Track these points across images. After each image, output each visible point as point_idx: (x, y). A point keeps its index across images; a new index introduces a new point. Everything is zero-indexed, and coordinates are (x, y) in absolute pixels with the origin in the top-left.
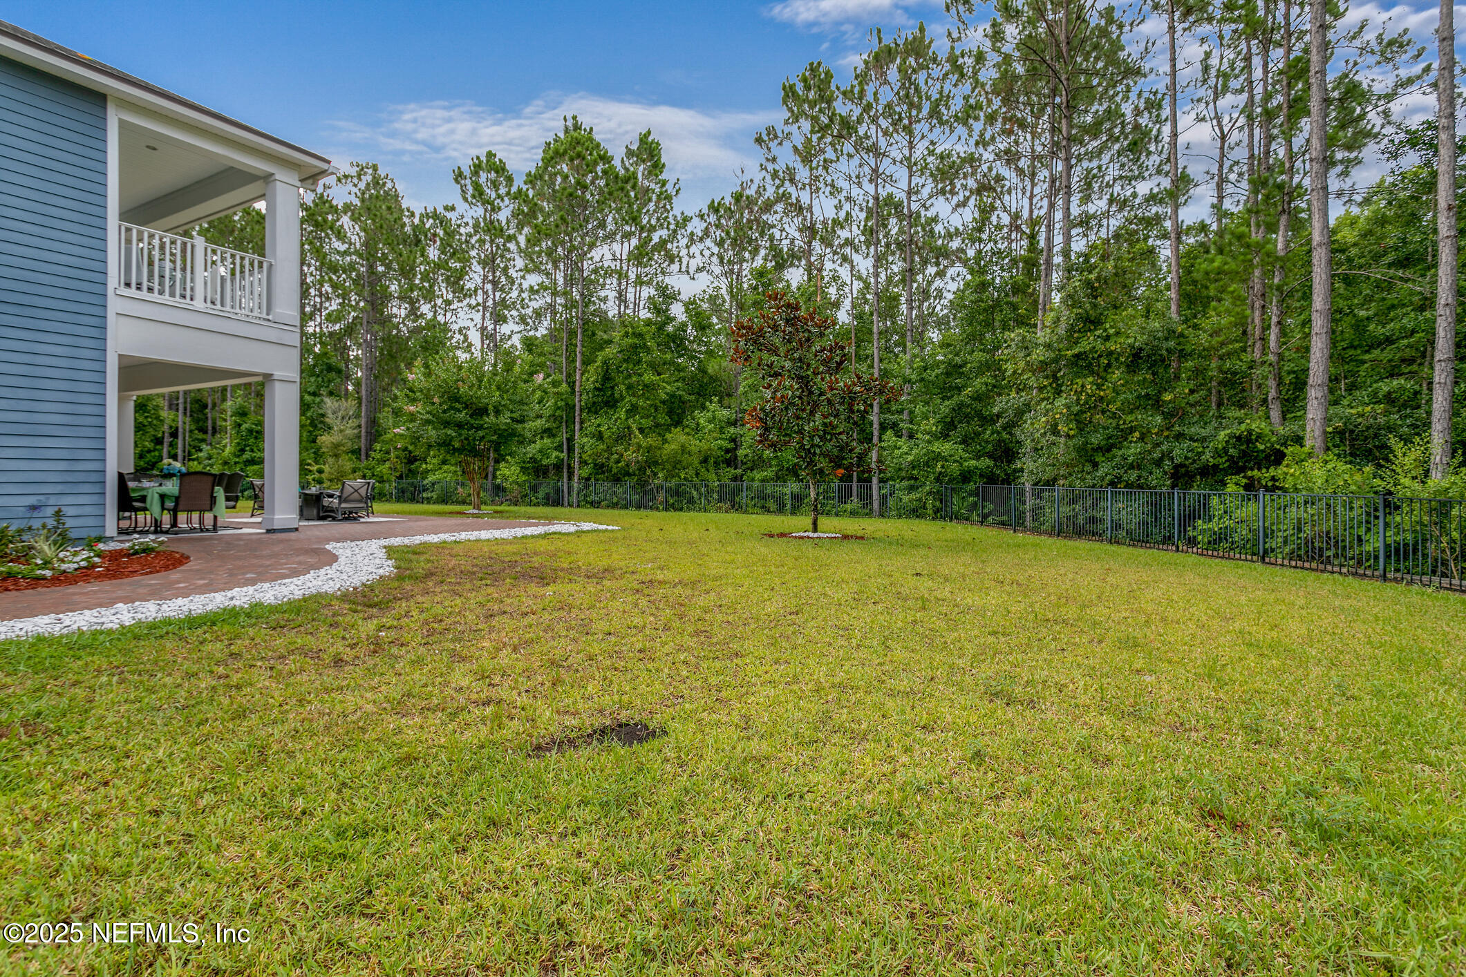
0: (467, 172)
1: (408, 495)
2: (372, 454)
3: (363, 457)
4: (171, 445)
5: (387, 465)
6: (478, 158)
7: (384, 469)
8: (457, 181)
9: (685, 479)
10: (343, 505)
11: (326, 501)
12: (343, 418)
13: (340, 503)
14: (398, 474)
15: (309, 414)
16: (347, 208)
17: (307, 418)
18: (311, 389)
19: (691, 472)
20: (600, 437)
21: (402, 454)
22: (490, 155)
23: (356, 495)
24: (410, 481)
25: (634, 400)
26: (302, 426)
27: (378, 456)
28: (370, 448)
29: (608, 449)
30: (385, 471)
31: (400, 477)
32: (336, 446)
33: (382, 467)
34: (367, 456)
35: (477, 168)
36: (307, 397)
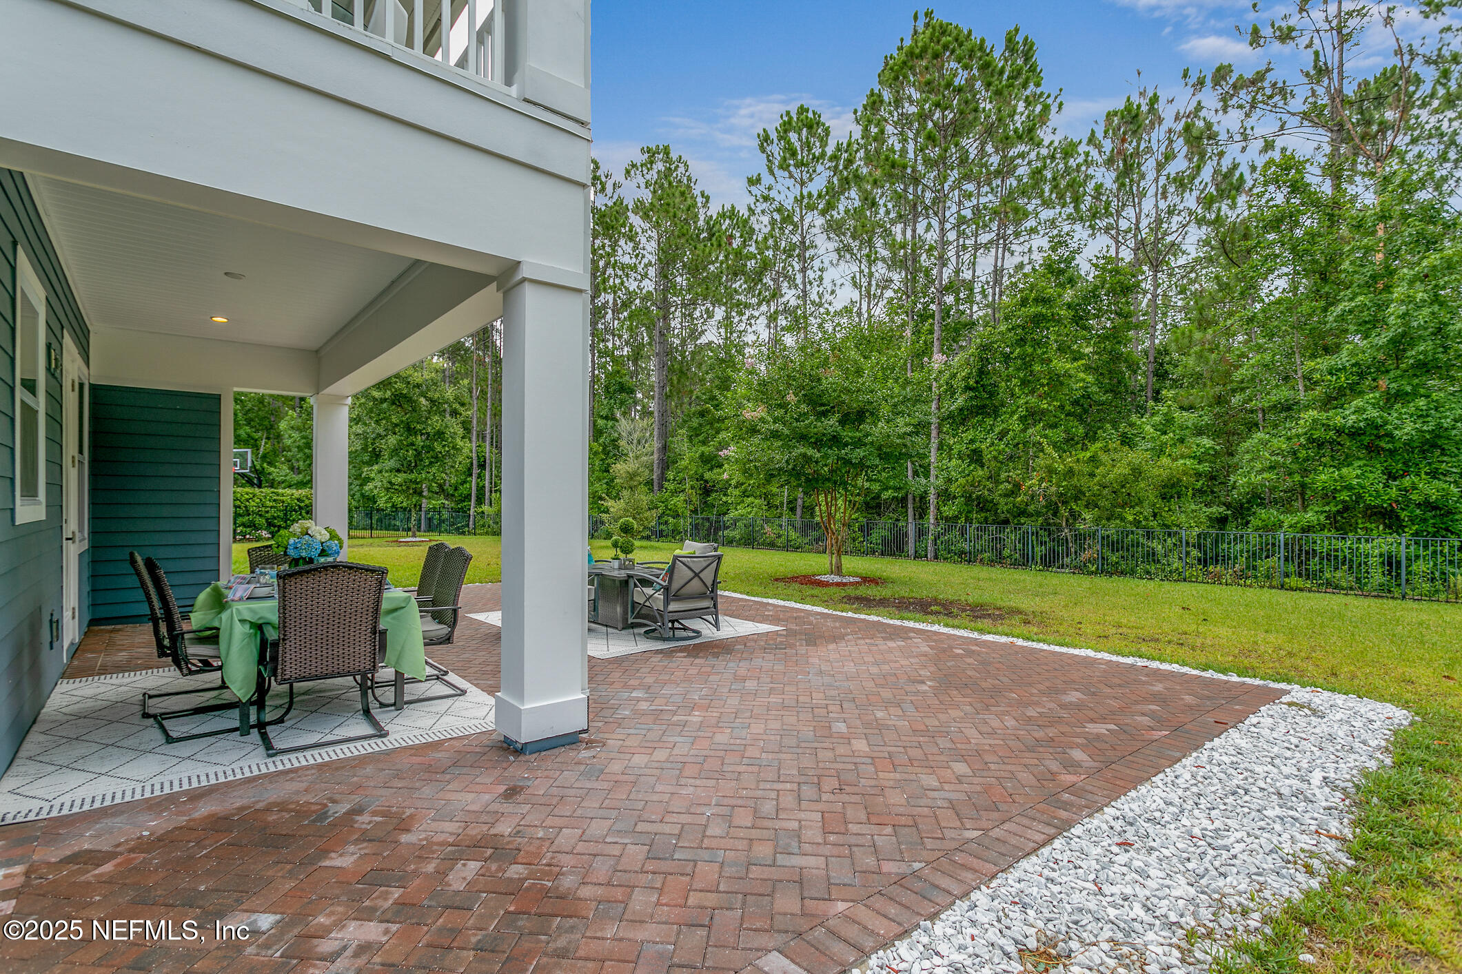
0: (774, 136)
1: (703, 533)
2: (666, 484)
3: (656, 488)
4: (479, 476)
5: (682, 497)
6: (788, 113)
7: (678, 501)
8: (763, 150)
9: (1137, 523)
10: (673, 606)
11: (639, 594)
12: (639, 442)
13: (667, 602)
14: (692, 507)
15: (601, 440)
16: (640, 208)
17: (600, 445)
18: (603, 413)
19: (1147, 511)
20: (976, 457)
21: (697, 484)
22: (802, 110)
23: (696, 585)
24: (705, 515)
25: (1033, 400)
26: (593, 453)
27: (671, 486)
28: (663, 478)
29: (994, 478)
30: (680, 505)
31: (695, 511)
32: (632, 476)
33: (675, 499)
34: (661, 487)
35: (787, 127)
36: (601, 422)
